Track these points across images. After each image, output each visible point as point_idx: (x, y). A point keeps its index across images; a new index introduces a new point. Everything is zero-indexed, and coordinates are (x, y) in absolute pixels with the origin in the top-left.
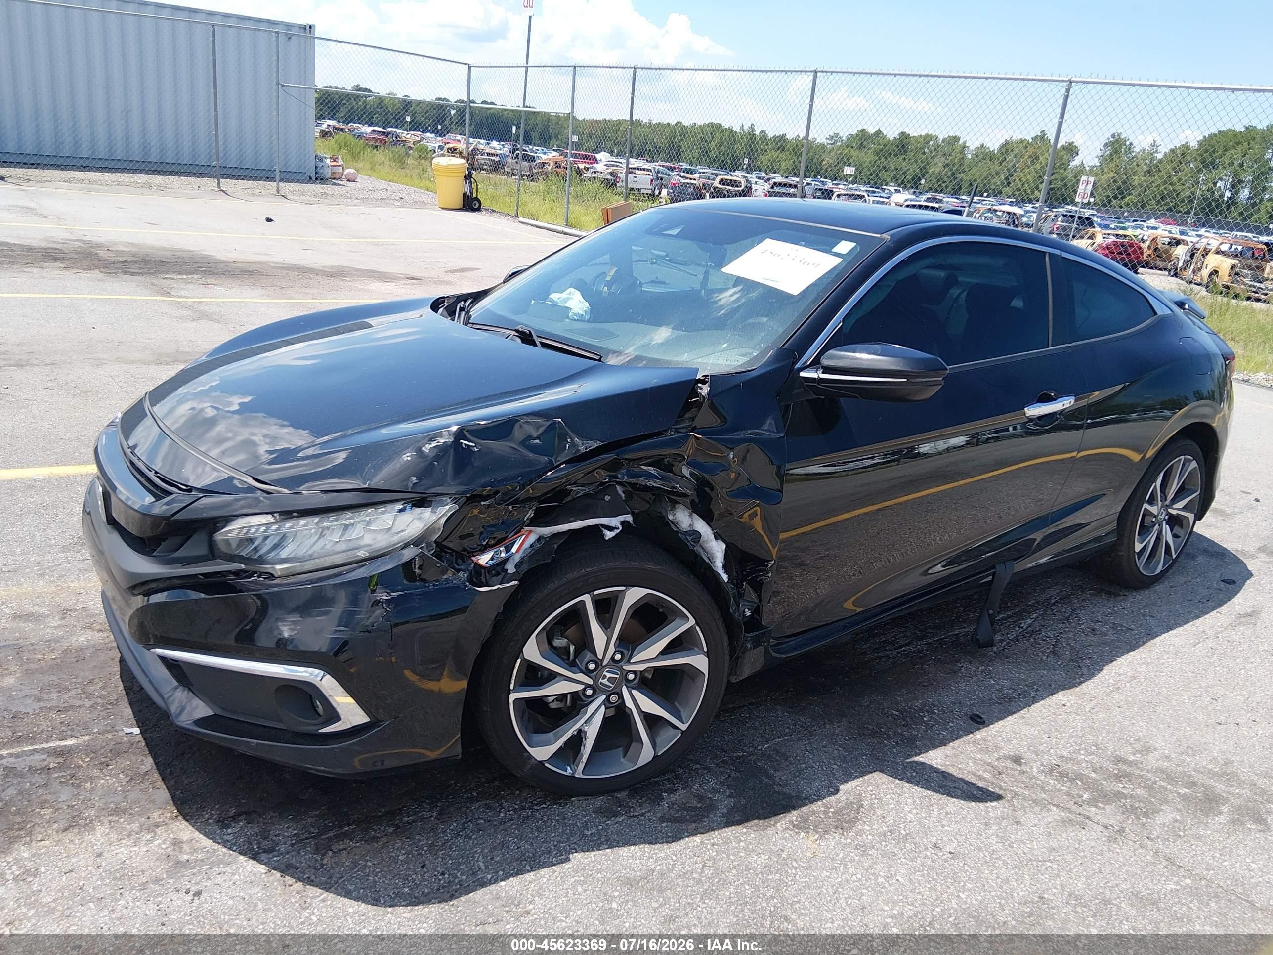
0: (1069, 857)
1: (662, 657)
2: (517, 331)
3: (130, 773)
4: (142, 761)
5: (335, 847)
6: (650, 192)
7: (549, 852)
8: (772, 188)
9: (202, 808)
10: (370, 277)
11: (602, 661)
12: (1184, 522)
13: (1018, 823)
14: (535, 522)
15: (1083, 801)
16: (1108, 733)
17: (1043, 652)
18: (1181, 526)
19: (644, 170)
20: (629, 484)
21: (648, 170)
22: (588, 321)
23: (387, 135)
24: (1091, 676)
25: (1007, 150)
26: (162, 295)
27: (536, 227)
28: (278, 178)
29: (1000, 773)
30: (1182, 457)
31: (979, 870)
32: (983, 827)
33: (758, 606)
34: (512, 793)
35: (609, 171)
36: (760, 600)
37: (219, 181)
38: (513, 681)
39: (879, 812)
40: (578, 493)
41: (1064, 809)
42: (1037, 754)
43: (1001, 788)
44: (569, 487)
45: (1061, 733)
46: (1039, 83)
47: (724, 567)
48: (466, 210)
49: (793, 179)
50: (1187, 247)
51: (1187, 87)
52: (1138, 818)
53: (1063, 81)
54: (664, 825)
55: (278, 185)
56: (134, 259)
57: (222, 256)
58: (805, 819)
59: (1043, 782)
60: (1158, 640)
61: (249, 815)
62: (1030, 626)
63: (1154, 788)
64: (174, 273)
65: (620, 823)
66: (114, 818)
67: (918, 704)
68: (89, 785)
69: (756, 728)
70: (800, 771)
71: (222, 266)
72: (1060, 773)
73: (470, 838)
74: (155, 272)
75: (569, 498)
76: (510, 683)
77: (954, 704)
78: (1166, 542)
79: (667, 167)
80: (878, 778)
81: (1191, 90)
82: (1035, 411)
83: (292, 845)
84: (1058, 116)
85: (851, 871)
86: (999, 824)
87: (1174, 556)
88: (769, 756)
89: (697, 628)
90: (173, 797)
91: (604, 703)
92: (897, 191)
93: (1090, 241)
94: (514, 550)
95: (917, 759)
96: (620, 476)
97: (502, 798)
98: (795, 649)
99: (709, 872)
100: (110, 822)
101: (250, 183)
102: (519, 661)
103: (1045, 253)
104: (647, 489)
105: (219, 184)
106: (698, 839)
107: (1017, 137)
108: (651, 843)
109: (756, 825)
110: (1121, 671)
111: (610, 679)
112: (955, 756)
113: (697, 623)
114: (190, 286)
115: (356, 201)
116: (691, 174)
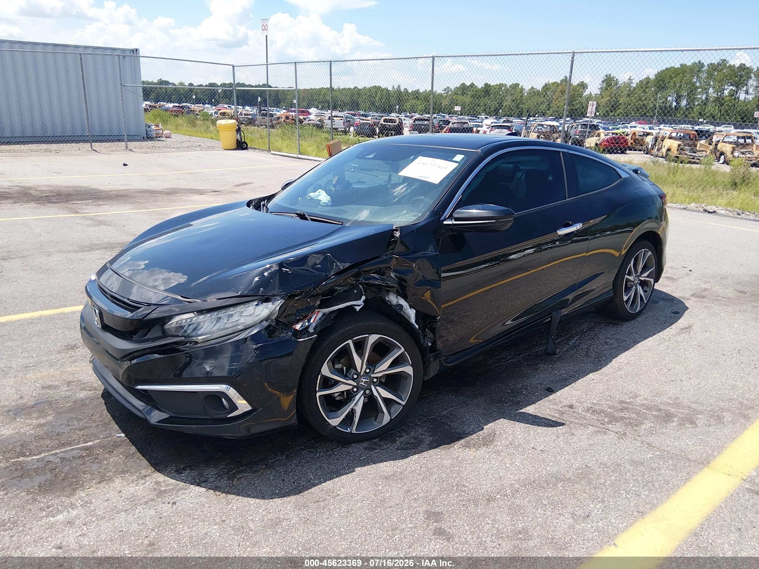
0: (599, 447)
1: (389, 369)
2: (296, 214)
3: (125, 454)
4: (130, 448)
5: (238, 477)
6: (343, 129)
7: (344, 468)
8: (414, 122)
9: (166, 466)
10: (191, 193)
11: (360, 373)
12: (649, 284)
13: (573, 435)
14: (321, 307)
15: (605, 422)
16: (616, 390)
17: (581, 356)
18: (647, 286)
19: (339, 117)
20: (365, 283)
21: (340, 117)
22: (331, 206)
23: (182, 107)
24: (606, 364)
25: (547, 89)
26: (74, 213)
27: (282, 156)
28: (126, 140)
29: (563, 413)
30: (643, 250)
31: (555, 457)
32: (556, 438)
33: (434, 340)
34: (321, 445)
35: (318, 119)
36: (435, 337)
37: (91, 144)
38: (317, 386)
39: (504, 436)
40: (340, 290)
41: (595, 427)
42: (580, 403)
43: (564, 420)
44: (336, 288)
45: (592, 392)
46: (557, 55)
47: (416, 322)
48: (239, 149)
49: (426, 115)
50: (652, 137)
51: (637, 51)
52: (633, 427)
53: (570, 53)
54: (399, 451)
55: (126, 144)
56: (52, 194)
57: (102, 188)
58: (468, 443)
59: (585, 415)
60: (639, 344)
61: (191, 467)
62: (574, 344)
63: (640, 413)
64: (77, 200)
65: (377, 453)
66: (123, 475)
67: (519, 386)
68: (105, 461)
69: (439, 404)
70: (463, 422)
71: (104, 193)
72: (593, 411)
73: (304, 466)
74: (66, 201)
75: (336, 293)
76: (316, 387)
77: (538, 384)
78: (641, 295)
79: (351, 114)
80: (502, 421)
81: (639, 53)
82: (563, 232)
83: (216, 478)
84: (569, 72)
85: (493, 463)
86: (563, 436)
87: (645, 302)
88: (447, 417)
89: (406, 353)
90: (150, 463)
91: (363, 394)
92: (486, 118)
93: (597, 138)
94: (312, 321)
95: (521, 411)
96: (361, 280)
97: (317, 447)
98: (455, 361)
99: (424, 470)
100: (121, 477)
101: (109, 144)
102: (320, 376)
103: (559, 152)
104: (374, 285)
105: (91, 146)
106: (416, 456)
107: (551, 81)
108: (394, 460)
109: (444, 448)
110: (621, 361)
111: (365, 382)
112: (540, 408)
113: (405, 350)
114: (89, 207)
115: (173, 149)
116: (366, 117)
